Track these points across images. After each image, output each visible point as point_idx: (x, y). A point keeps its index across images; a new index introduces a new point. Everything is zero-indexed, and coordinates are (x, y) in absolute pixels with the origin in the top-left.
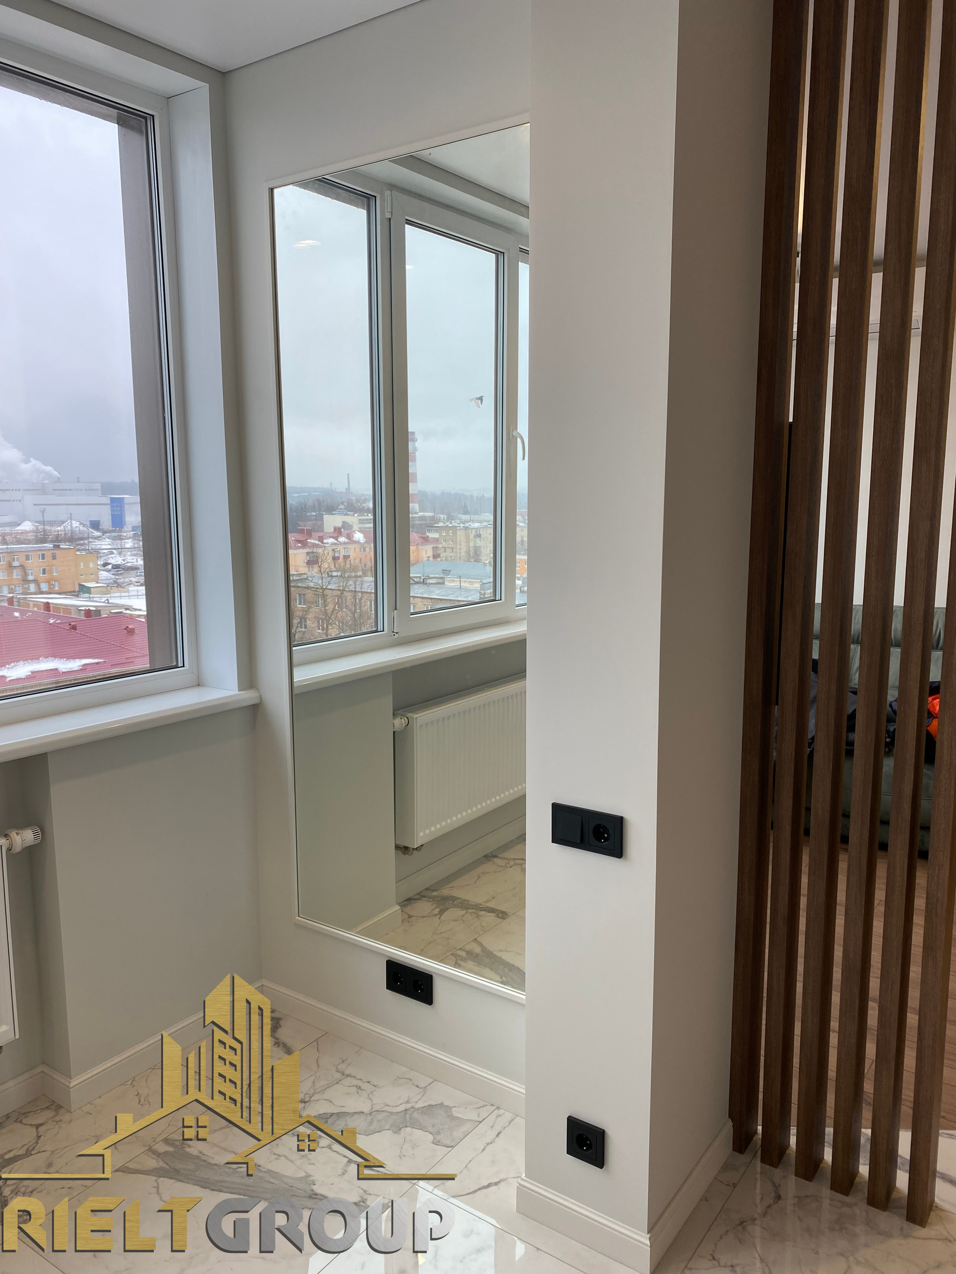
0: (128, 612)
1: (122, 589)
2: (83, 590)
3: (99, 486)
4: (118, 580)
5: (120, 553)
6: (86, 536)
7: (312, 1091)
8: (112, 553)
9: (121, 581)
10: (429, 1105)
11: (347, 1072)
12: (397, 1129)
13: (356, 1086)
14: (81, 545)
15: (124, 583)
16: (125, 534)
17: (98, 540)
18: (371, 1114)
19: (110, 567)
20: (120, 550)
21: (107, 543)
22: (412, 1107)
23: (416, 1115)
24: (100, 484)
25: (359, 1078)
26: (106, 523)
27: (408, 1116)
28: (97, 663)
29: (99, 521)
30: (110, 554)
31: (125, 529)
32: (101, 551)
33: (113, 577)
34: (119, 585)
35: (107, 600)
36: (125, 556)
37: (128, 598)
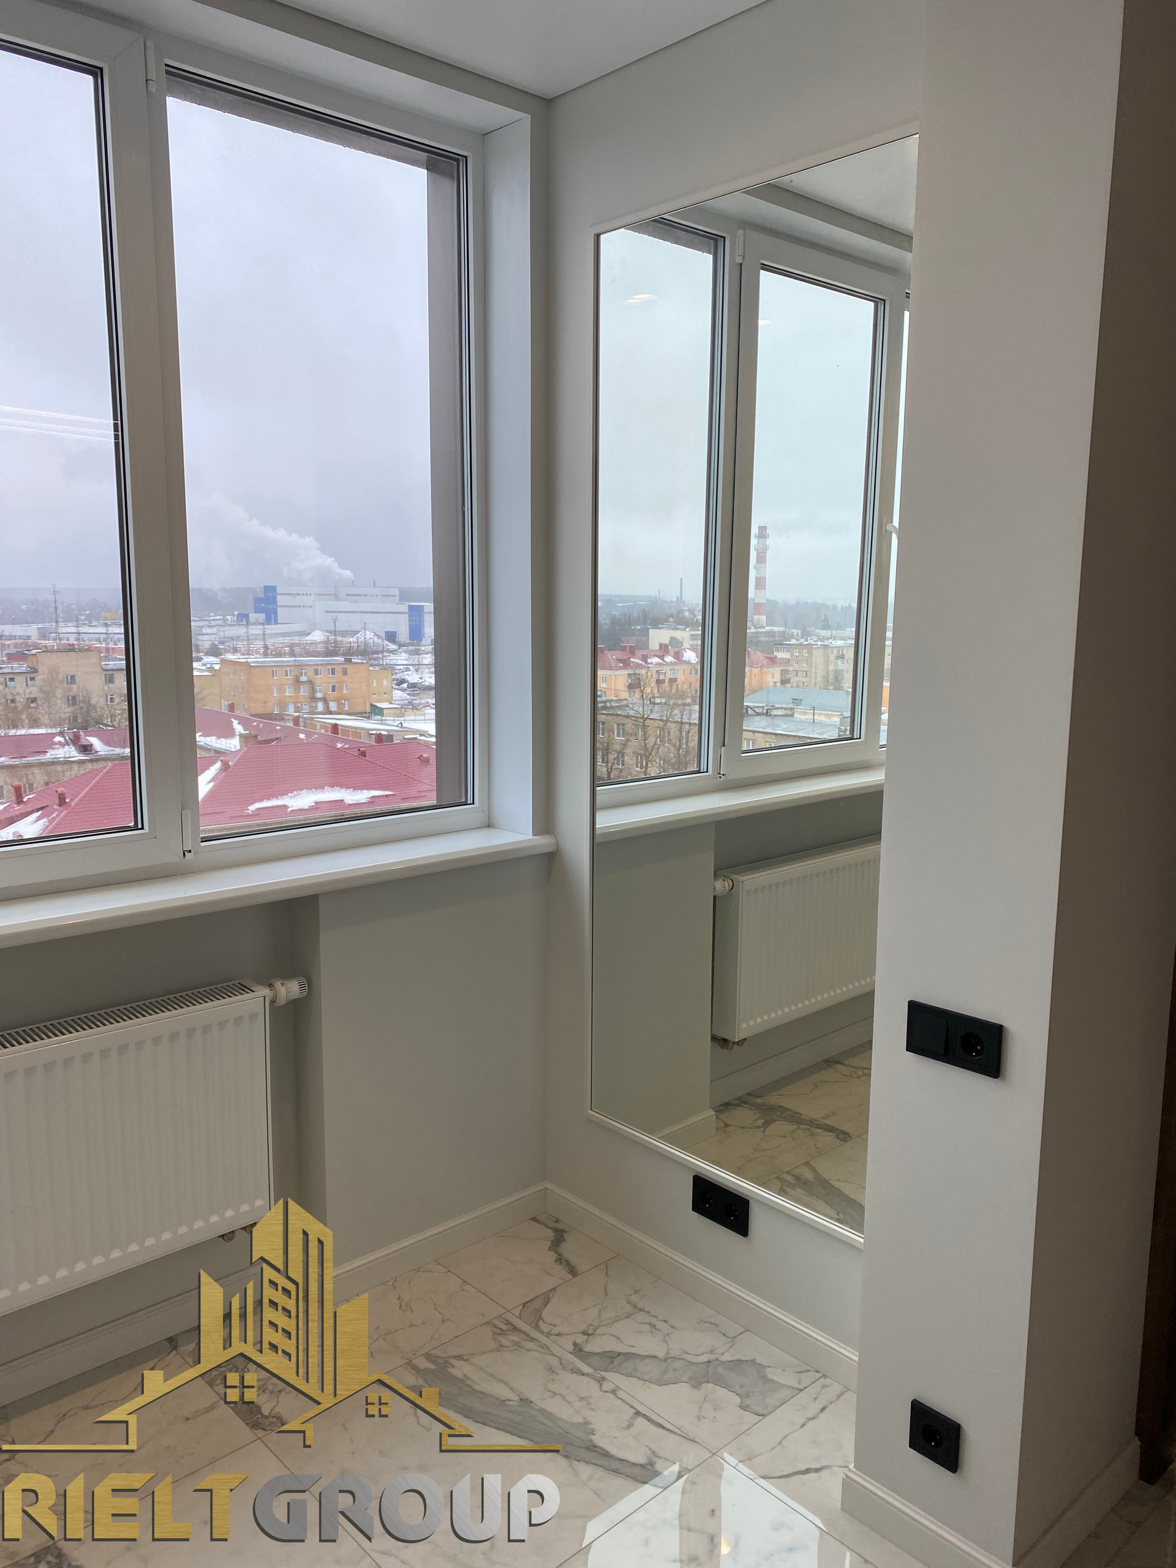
0: (423, 738)
1: (417, 712)
2: (376, 711)
3: (396, 592)
4: (414, 701)
5: (417, 670)
6: (381, 649)
7: (596, 1323)
8: (408, 670)
9: (416, 702)
10: (738, 1360)
11: (640, 1306)
12: (697, 1384)
13: (650, 1324)
14: (375, 659)
15: (419, 704)
16: (423, 648)
17: (394, 654)
18: (665, 1360)
19: (405, 685)
20: (417, 666)
21: (403, 658)
22: (717, 1359)
23: (721, 1370)
24: (397, 590)
25: (654, 1314)
26: (403, 635)
27: (710, 1369)
28: (387, 796)
29: (396, 632)
30: (406, 671)
31: (424, 642)
32: (397, 667)
33: (408, 697)
34: (415, 708)
35: (401, 723)
36: (422, 673)
37: (423, 722)
